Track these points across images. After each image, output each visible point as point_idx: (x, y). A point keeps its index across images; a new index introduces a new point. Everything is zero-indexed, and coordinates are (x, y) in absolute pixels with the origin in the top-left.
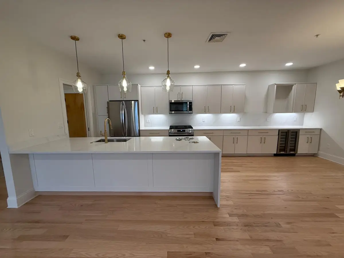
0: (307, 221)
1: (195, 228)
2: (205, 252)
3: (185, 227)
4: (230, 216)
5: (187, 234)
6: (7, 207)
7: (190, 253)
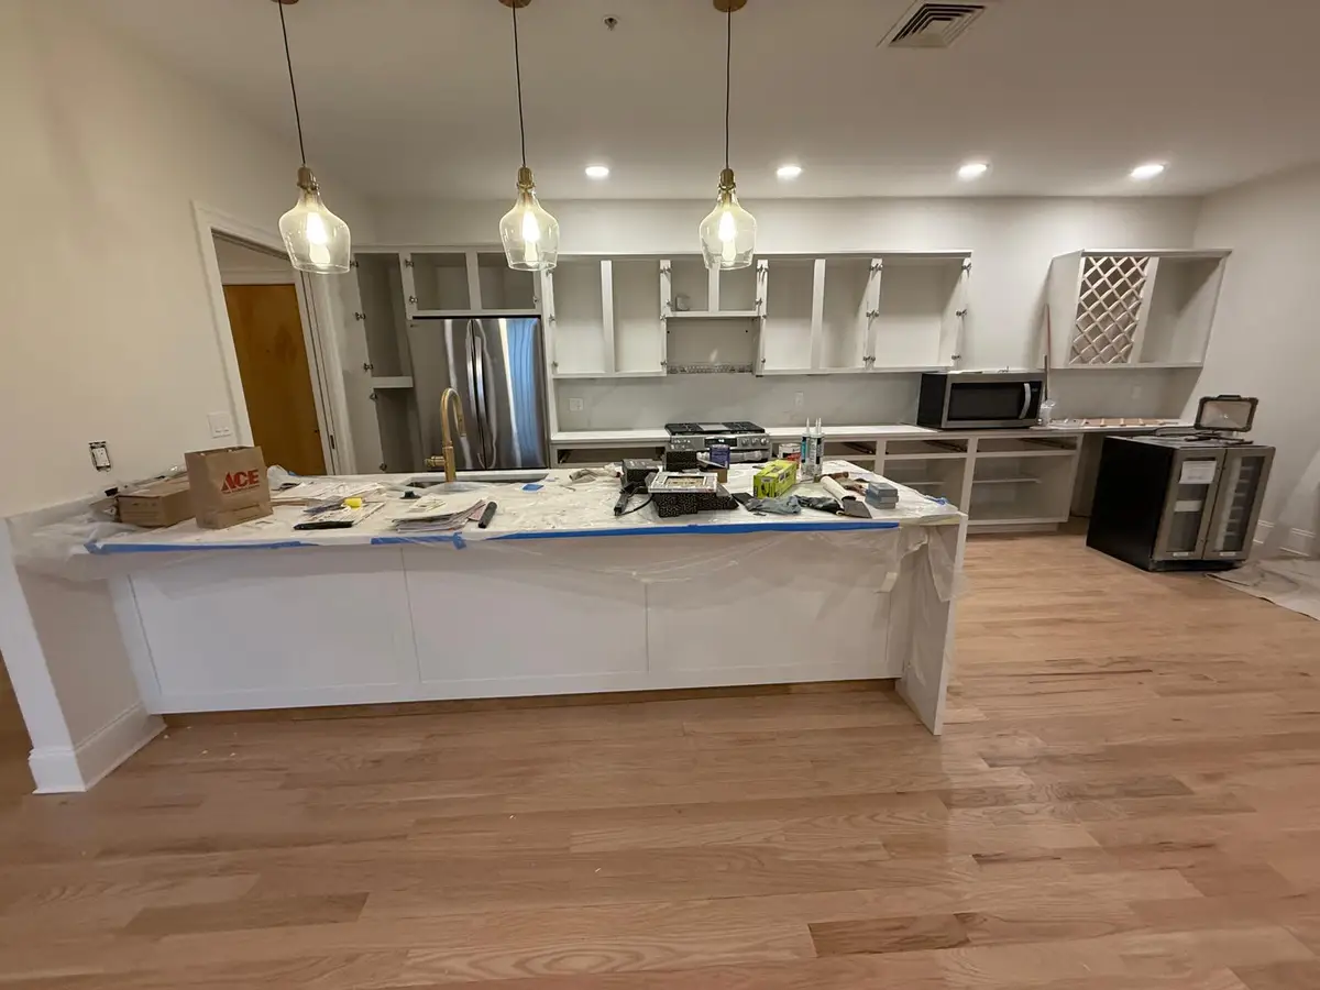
0: (1269, 766)
1: (877, 821)
2: (956, 915)
3: (840, 819)
4: (991, 766)
5: (859, 849)
6: (35, 792)
7: (897, 924)
